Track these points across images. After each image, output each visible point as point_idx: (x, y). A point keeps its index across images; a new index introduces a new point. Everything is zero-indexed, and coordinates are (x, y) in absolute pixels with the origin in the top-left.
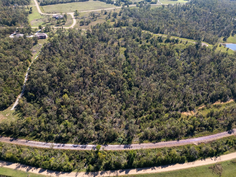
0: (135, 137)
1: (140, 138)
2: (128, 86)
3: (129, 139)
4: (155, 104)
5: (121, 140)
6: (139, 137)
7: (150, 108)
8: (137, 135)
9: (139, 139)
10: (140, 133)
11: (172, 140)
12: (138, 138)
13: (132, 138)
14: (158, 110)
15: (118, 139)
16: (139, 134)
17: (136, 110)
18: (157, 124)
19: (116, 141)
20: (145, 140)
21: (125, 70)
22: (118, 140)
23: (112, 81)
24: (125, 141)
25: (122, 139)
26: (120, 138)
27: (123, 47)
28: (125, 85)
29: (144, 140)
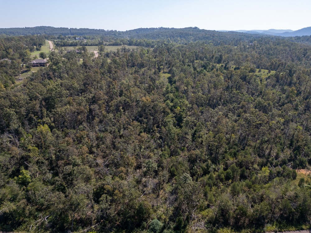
0: (194, 219)
1: (209, 222)
2: (175, 121)
3: (180, 222)
4: (233, 150)
5: (157, 224)
6: (206, 220)
7: (224, 158)
8: (200, 215)
9: (206, 223)
10: (207, 210)
11: (294, 229)
12: (203, 223)
13: (188, 222)
14: (242, 161)
15: (150, 221)
16: (204, 213)
17: (192, 161)
18: (246, 189)
19: (144, 228)
20: (223, 228)
21: (168, 97)
22: (149, 226)
23: (145, 113)
24: (169, 228)
25: (161, 224)
26: (156, 220)
27: (167, 74)
28: (170, 119)
29: (218, 228)
